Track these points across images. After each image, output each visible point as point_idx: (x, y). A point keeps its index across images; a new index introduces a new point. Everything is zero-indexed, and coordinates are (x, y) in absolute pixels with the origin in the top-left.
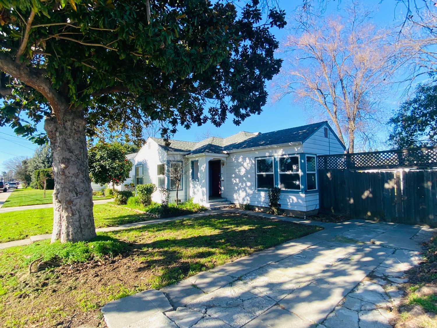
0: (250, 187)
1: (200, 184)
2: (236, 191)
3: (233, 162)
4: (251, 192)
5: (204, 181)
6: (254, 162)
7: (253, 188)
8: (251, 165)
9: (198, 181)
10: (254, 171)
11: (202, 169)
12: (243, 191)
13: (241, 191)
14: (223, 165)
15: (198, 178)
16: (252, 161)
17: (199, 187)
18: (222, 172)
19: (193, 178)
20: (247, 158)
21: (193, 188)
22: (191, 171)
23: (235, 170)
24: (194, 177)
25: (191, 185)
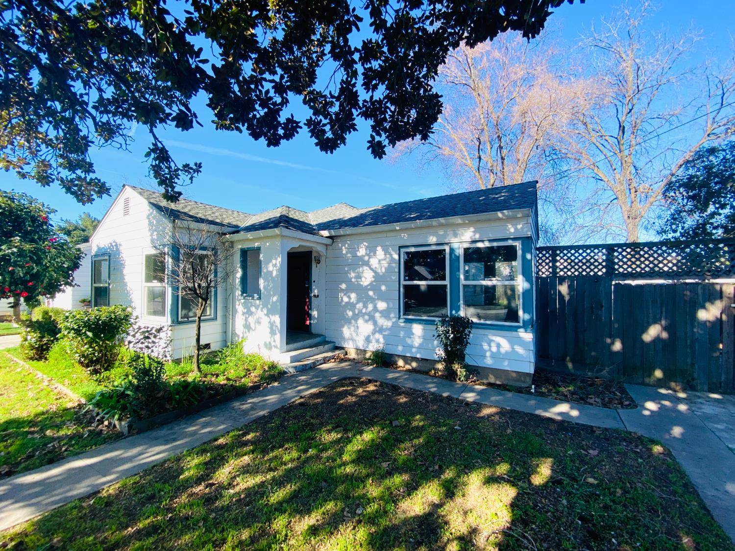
0: (385, 314)
1: (265, 305)
2: (348, 321)
3: (342, 256)
4: (387, 323)
5: (275, 299)
6: (396, 257)
7: (392, 315)
8: (389, 263)
9: (260, 298)
10: (395, 277)
11: (271, 268)
12: (367, 321)
13: (360, 322)
14: (318, 262)
15: (259, 292)
16: (391, 255)
17: (261, 314)
18: (314, 277)
19: (244, 291)
20: (379, 249)
21: (244, 314)
22: (239, 274)
23: (348, 272)
24: (249, 287)
25: (240, 308)
